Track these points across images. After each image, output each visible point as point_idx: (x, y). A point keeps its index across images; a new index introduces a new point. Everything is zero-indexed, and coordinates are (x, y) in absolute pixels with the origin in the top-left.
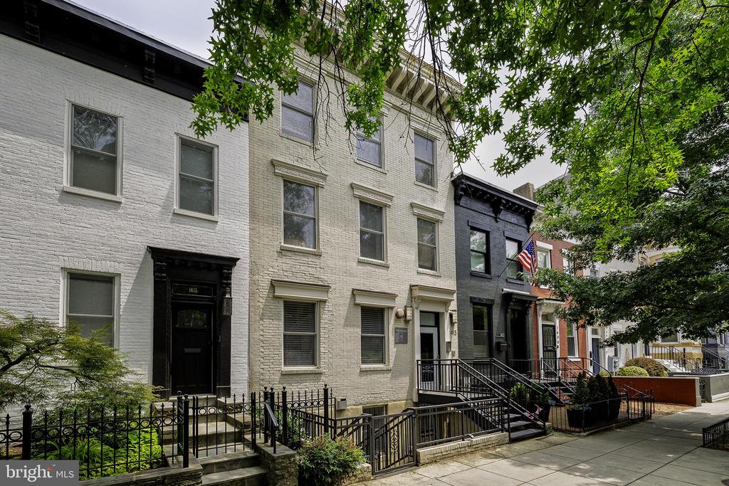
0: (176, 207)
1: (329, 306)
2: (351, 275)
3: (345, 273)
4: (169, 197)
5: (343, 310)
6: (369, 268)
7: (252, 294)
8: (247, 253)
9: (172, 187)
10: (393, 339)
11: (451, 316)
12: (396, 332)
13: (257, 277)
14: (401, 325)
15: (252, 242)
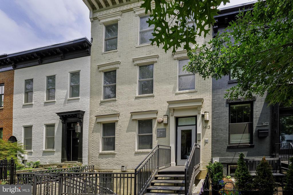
0: (68, 98)
1: (119, 123)
2: (131, 106)
3: (128, 105)
4: (67, 95)
5: (127, 124)
6: (141, 100)
7: (90, 123)
8: (89, 107)
9: (67, 91)
10: (156, 135)
11: (203, 116)
12: (158, 131)
13: (92, 116)
14: (162, 127)
15: (91, 102)
